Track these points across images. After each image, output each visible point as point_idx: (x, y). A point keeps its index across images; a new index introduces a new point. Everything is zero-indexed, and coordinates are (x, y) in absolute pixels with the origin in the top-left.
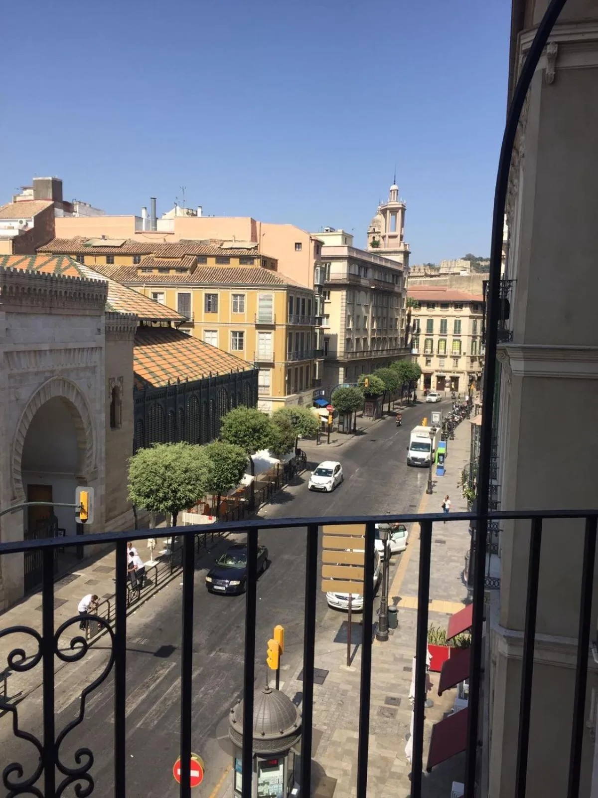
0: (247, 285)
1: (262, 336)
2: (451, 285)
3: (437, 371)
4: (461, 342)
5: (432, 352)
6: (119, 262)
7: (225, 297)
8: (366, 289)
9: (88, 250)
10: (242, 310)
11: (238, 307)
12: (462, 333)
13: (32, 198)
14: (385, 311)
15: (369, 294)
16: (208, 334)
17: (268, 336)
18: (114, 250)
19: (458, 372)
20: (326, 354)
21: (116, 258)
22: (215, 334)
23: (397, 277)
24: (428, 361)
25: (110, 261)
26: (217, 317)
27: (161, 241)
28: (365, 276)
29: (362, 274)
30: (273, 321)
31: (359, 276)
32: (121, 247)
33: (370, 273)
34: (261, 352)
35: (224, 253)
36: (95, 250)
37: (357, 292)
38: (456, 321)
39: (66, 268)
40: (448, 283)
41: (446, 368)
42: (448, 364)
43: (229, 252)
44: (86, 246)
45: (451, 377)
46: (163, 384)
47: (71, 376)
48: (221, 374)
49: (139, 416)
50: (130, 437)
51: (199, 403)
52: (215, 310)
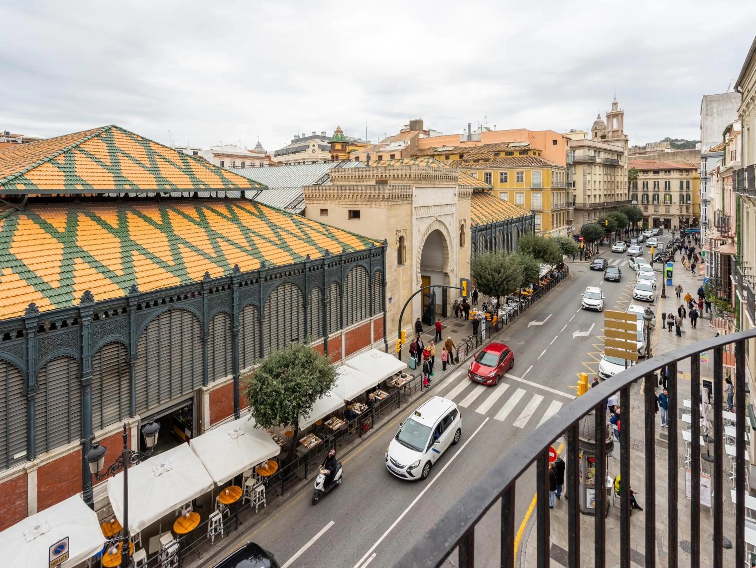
0: (525, 166)
1: (535, 195)
2: (659, 159)
3: (653, 215)
4: (671, 196)
5: (648, 202)
6: (452, 158)
7: (512, 174)
8: (598, 164)
9: (435, 153)
10: (522, 181)
11: (520, 179)
12: (672, 189)
13: (409, 130)
14: (613, 177)
15: (602, 168)
16: (502, 195)
17: (539, 195)
18: (449, 152)
19: (670, 216)
20: (574, 205)
21: (451, 157)
22: (506, 195)
23: (621, 156)
24: (646, 208)
25: (447, 158)
26: (507, 185)
27: (473, 146)
28: (599, 156)
29: (597, 155)
30: (542, 185)
31: (595, 157)
32: (453, 150)
33: (602, 155)
34: (535, 204)
35: (510, 149)
36: (440, 153)
37: (593, 166)
38: (654, 182)
39: (432, 163)
40: (657, 157)
41: (660, 213)
42: (662, 210)
43: (513, 149)
44: (435, 151)
45: (665, 219)
46: (485, 223)
47: (442, 219)
48: (514, 217)
49: (474, 241)
50: (469, 252)
51: (503, 234)
52: (506, 181)
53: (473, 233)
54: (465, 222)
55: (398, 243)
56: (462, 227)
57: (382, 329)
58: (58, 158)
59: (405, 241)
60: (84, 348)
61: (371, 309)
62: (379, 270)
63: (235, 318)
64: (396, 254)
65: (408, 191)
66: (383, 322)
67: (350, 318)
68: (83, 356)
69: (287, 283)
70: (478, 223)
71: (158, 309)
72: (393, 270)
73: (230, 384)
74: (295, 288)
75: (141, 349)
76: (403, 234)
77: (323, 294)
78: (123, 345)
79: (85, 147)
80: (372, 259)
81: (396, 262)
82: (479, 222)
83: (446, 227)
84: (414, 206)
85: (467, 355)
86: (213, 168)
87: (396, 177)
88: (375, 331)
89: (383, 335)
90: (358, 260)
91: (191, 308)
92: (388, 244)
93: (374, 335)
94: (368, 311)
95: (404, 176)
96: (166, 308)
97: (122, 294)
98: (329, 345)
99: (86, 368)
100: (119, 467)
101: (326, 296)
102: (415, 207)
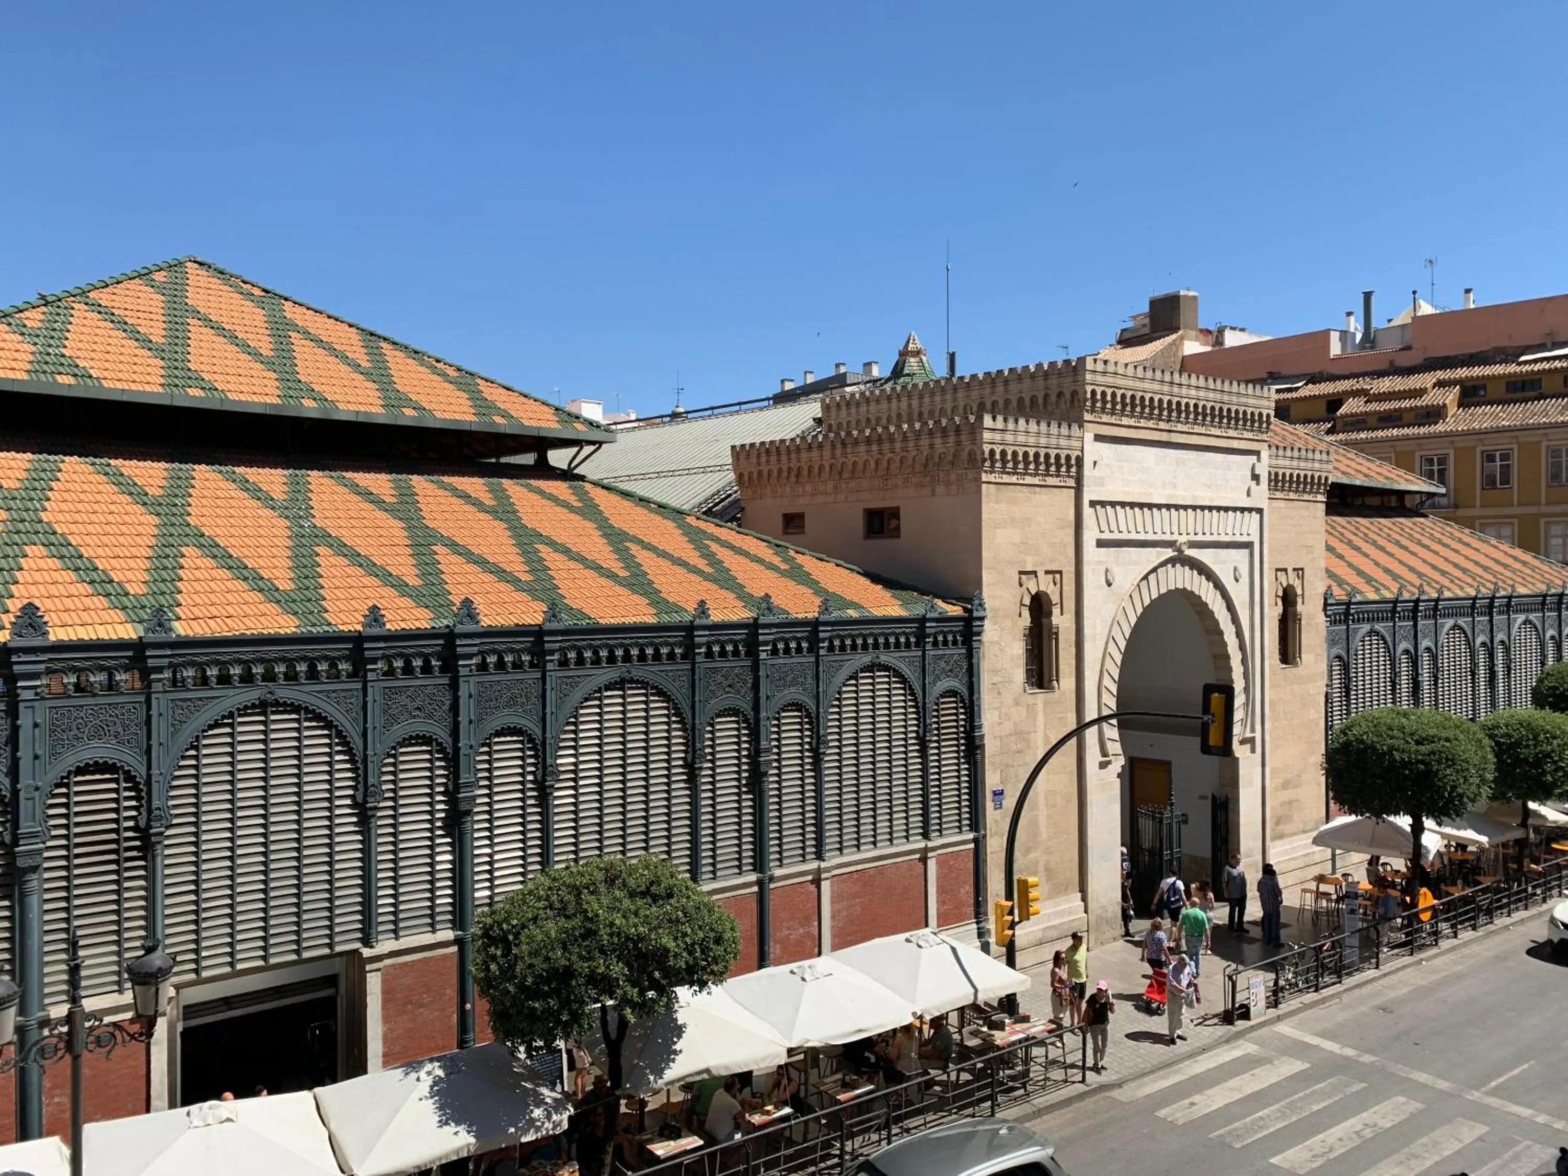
16: (1490, 531)
22: (1505, 530)
26: (1512, 496)
27: (1383, 367)
46: (1388, 595)
47: (1205, 556)
48: (1522, 590)
49: (1336, 651)
50: (1319, 688)
51: (1470, 645)
52: (1506, 480)
53: (1333, 621)
54: (1302, 578)
55: (1026, 613)
56: (1288, 598)
57: (969, 888)
58: (27, 314)
59: (1056, 611)
60: (21, 763)
61: (925, 815)
62: (952, 693)
63: (462, 759)
64: (1017, 649)
65: (1063, 442)
66: (971, 865)
67: (849, 830)
68: (19, 786)
69: (632, 681)
70: (1355, 591)
71: (231, 692)
72: (1008, 698)
73: (444, 957)
74: (658, 708)
75: (181, 797)
76: (1045, 585)
77: (755, 735)
78: (129, 777)
79: (102, 297)
80: (931, 652)
81: (1020, 675)
82: (1360, 584)
83: (1219, 586)
84: (1087, 497)
85: (1275, 1004)
86: (456, 374)
87: (1027, 402)
88: (941, 891)
89: (971, 910)
90: (876, 646)
91: (328, 708)
92: (988, 613)
93: (941, 902)
94: (916, 821)
95: (1053, 398)
96: (252, 695)
97: (129, 632)
98: (773, 903)
99: (26, 821)
100: (56, 1050)
101: (764, 744)
102: (1093, 504)
